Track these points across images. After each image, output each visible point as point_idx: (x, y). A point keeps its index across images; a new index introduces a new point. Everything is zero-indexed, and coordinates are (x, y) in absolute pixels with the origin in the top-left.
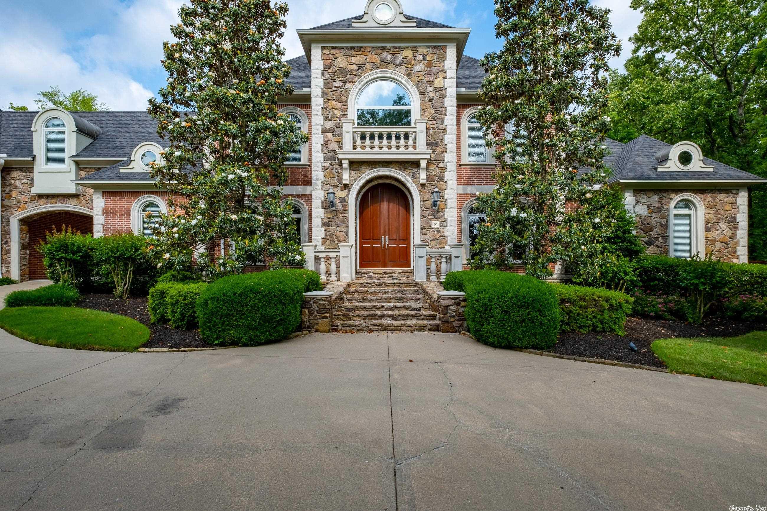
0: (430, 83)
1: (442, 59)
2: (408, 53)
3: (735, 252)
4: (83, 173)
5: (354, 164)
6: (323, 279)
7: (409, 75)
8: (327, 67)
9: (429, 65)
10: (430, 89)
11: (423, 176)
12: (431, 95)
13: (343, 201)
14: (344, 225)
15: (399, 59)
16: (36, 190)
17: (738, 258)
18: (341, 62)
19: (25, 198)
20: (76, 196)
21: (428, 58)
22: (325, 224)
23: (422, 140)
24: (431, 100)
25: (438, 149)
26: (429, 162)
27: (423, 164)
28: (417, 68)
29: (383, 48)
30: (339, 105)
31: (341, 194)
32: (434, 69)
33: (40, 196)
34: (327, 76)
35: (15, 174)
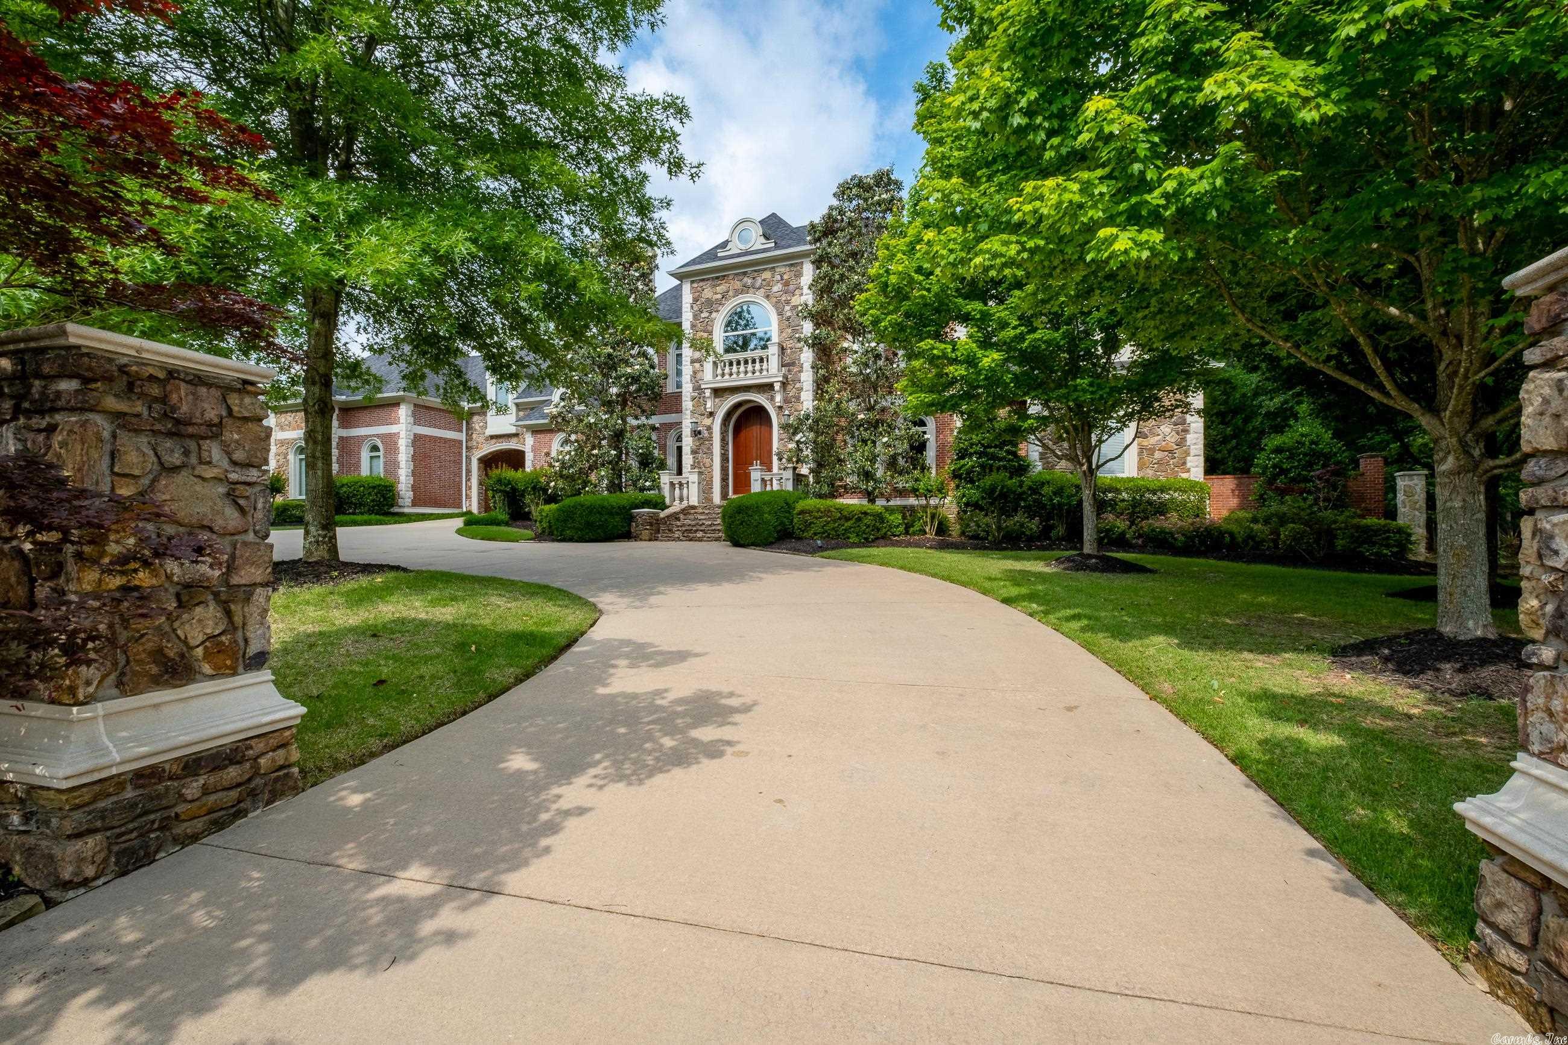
0: (788, 302)
1: (799, 275)
2: (767, 275)
3: (1184, 463)
4: (521, 414)
5: (718, 392)
6: (667, 501)
7: (767, 297)
8: (695, 300)
9: (787, 284)
10: (787, 308)
11: (778, 398)
12: (789, 314)
13: (709, 428)
14: (709, 453)
15: (759, 282)
16: (489, 432)
17: (1188, 471)
18: (708, 293)
19: (481, 439)
20: (516, 435)
21: (786, 277)
22: (694, 452)
23: (774, 363)
24: (788, 319)
25: (796, 369)
26: (784, 384)
27: (777, 387)
28: (775, 289)
29: (745, 273)
30: (705, 335)
31: (707, 421)
32: (792, 287)
33: (492, 437)
34: (696, 308)
35: (476, 418)
